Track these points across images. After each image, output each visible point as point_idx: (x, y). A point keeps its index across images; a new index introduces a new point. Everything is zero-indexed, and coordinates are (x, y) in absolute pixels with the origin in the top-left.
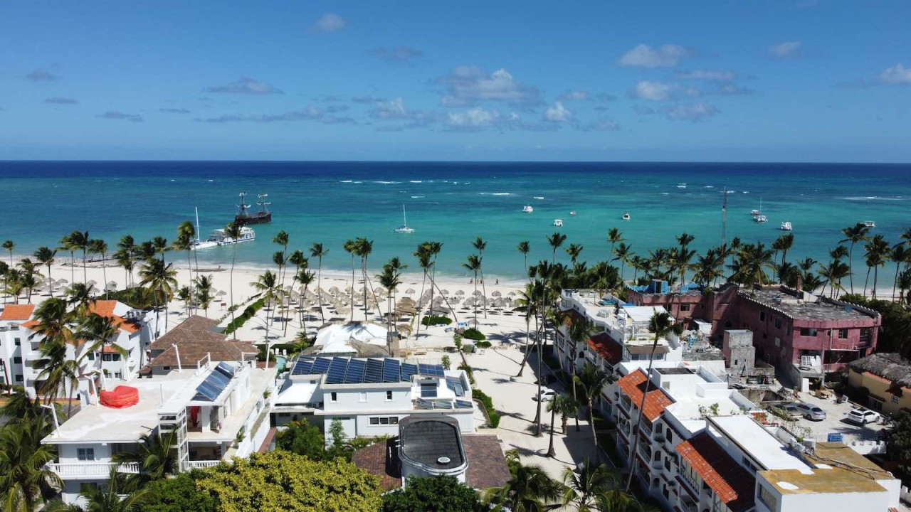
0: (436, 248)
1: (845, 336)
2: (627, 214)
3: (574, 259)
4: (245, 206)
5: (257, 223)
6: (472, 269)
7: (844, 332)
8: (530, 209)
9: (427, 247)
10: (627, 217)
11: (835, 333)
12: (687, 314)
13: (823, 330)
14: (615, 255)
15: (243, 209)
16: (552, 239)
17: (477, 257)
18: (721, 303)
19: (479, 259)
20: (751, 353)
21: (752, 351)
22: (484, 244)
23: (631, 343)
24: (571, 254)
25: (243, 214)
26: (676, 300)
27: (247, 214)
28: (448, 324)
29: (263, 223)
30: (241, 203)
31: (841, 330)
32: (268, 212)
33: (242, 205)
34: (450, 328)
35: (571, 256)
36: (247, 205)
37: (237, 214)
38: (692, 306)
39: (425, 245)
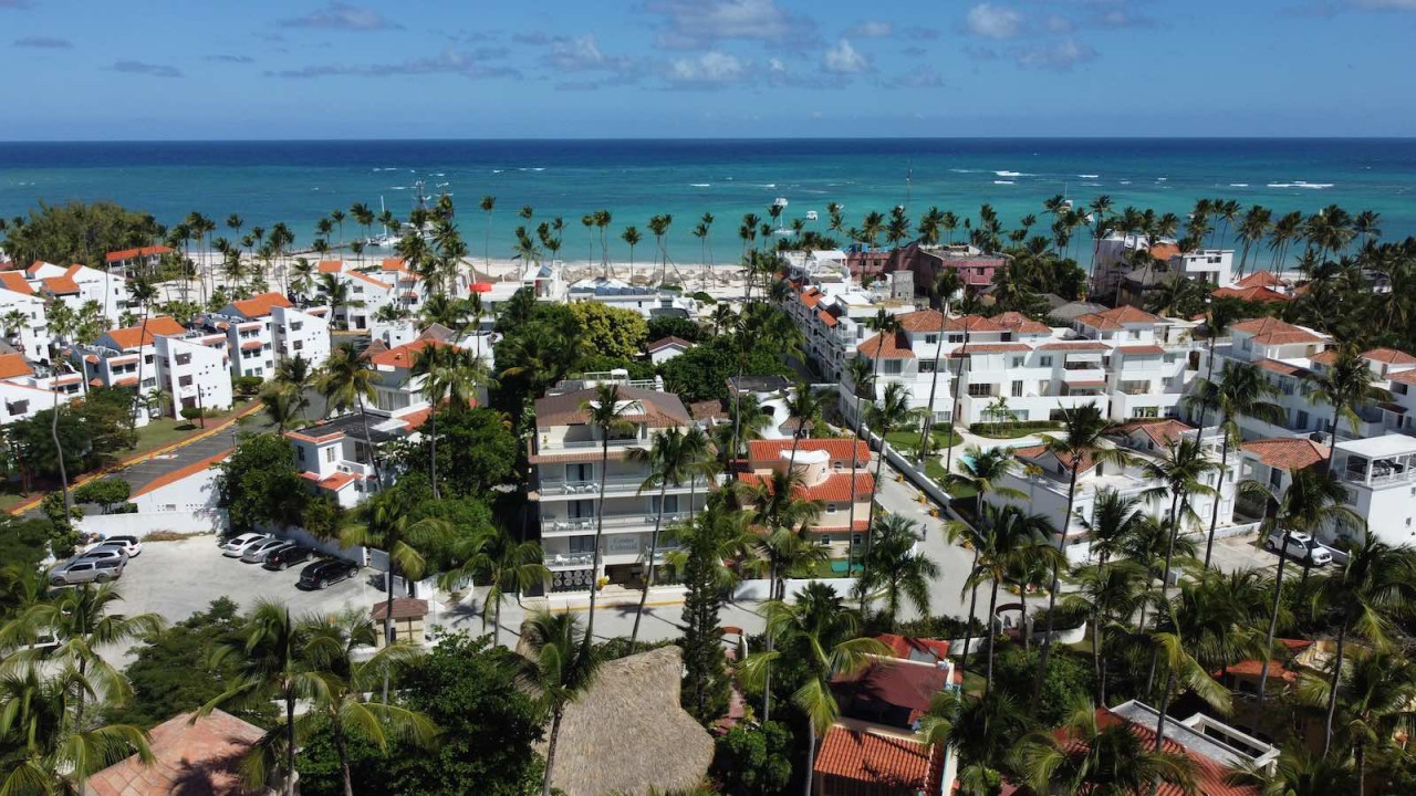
0: (669, 220)
1: (982, 274)
7: (981, 270)
9: (660, 219)
11: (974, 271)
12: (879, 268)
13: (964, 268)
14: (830, 225)
15: (422, 201)
18: (906, 258)
20: (911, 288)
21: (912, 287)
23: (816, 275)
26: (869, 257)
31: (979, 268)
33: (420, 197)
38: (883, 262)
39: (658, 216)
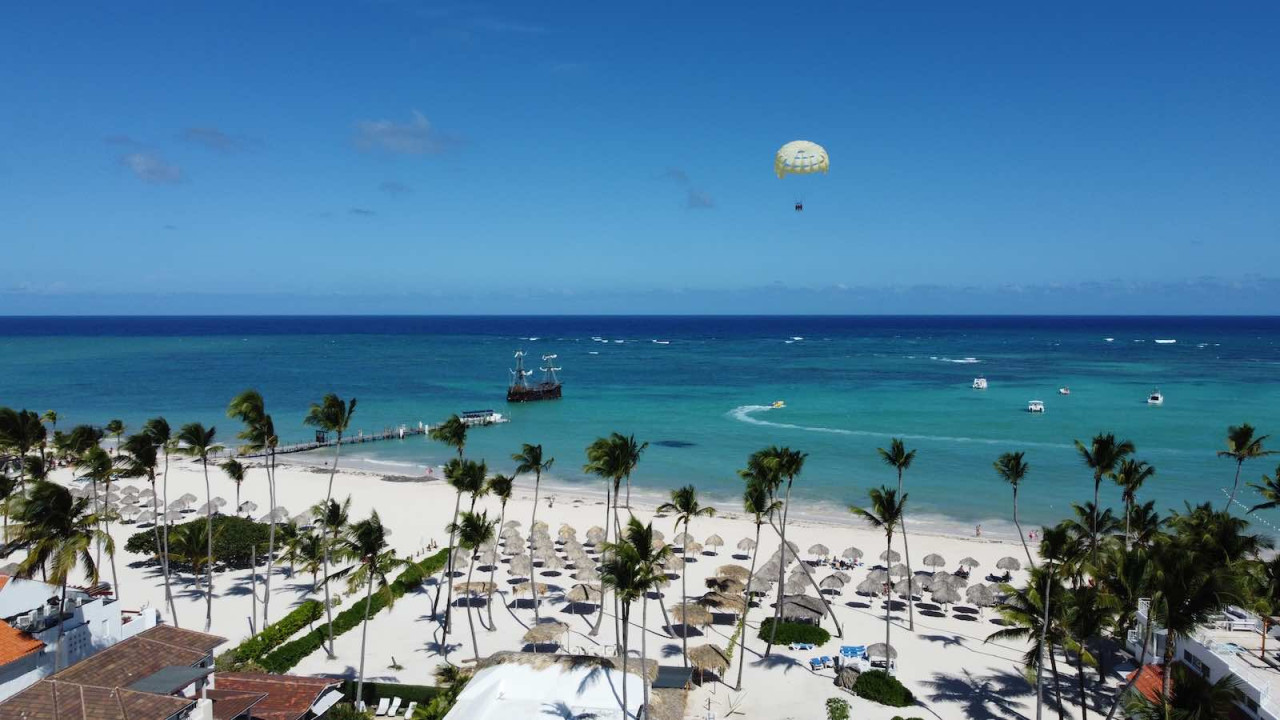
0: (791, 462)
2: (1156, 395)
3: (1128, 495)
4: (523, 373)
5: (541, 398)
6: (878, 523)
8: (983, 383)
9: (773, 462)
10: (1157, 399)
15: (521, 377)
16: (1090, 448)
17: (891, 494)
19: (897, 499)
22: (909, 456)
24: (1122, 483)
25: (521, 386)
27: (526, 384)
28: (819, 643)
29: (550, 398)
30: (517, 368)
32: (557, 383)
33: (520, 371)
34: (823, 660)
35: (1122, 489)
36: (527, 371)
37: (512, 384)
39: (766, 454)
